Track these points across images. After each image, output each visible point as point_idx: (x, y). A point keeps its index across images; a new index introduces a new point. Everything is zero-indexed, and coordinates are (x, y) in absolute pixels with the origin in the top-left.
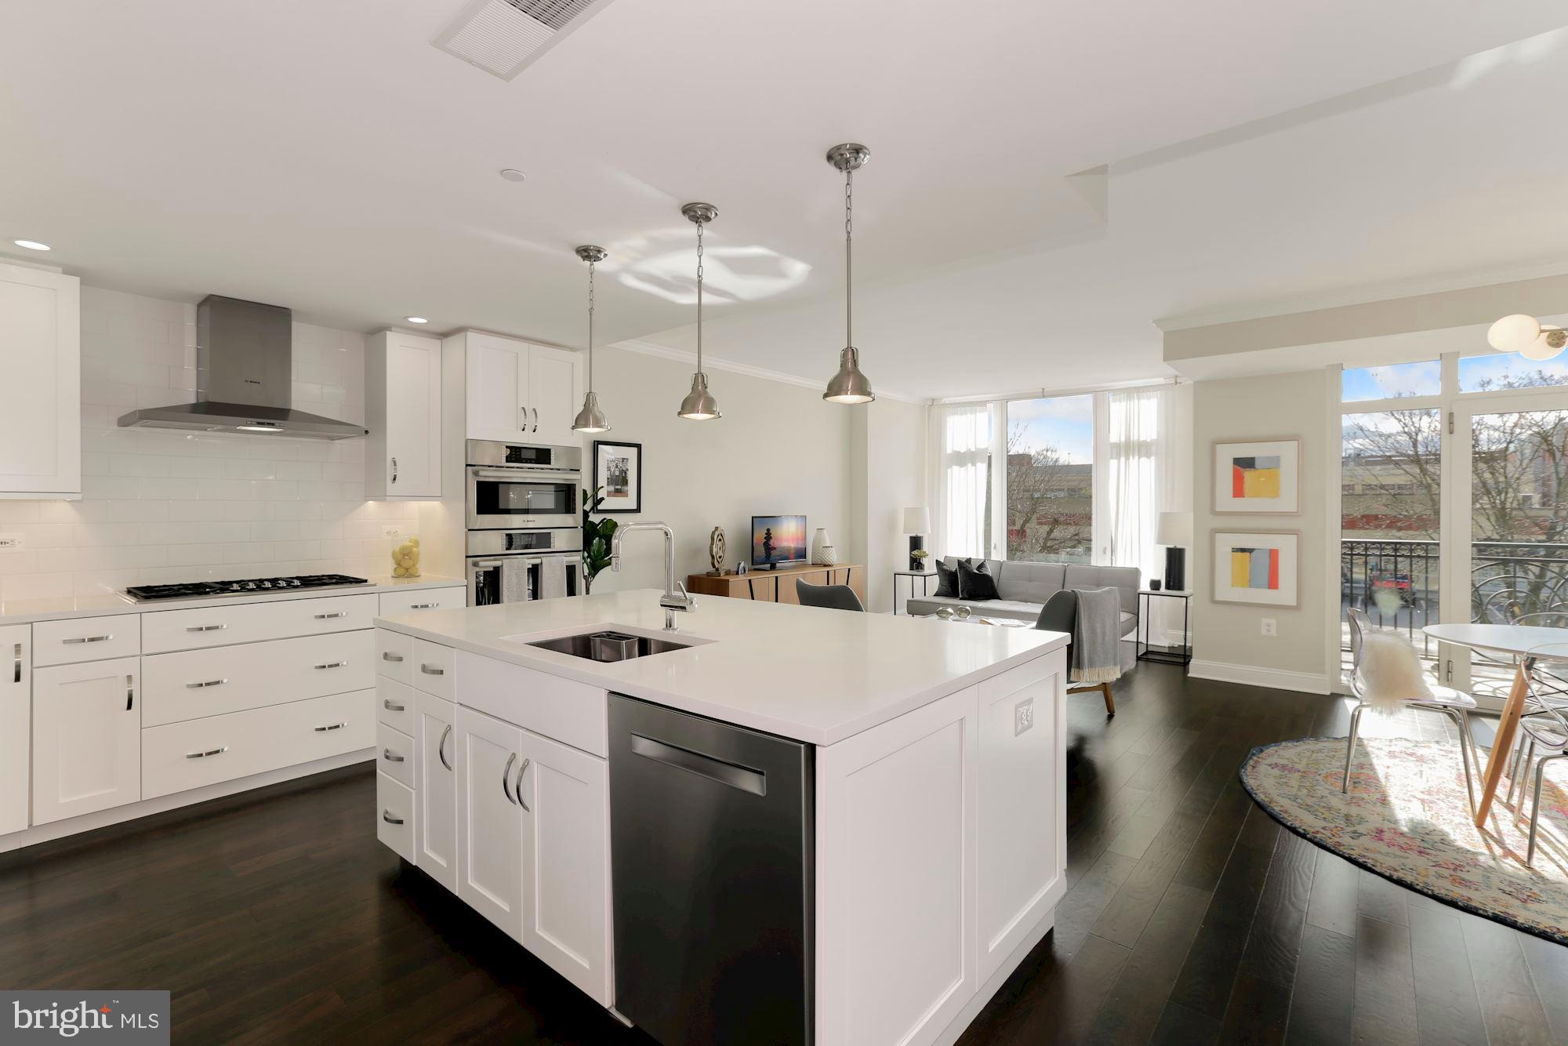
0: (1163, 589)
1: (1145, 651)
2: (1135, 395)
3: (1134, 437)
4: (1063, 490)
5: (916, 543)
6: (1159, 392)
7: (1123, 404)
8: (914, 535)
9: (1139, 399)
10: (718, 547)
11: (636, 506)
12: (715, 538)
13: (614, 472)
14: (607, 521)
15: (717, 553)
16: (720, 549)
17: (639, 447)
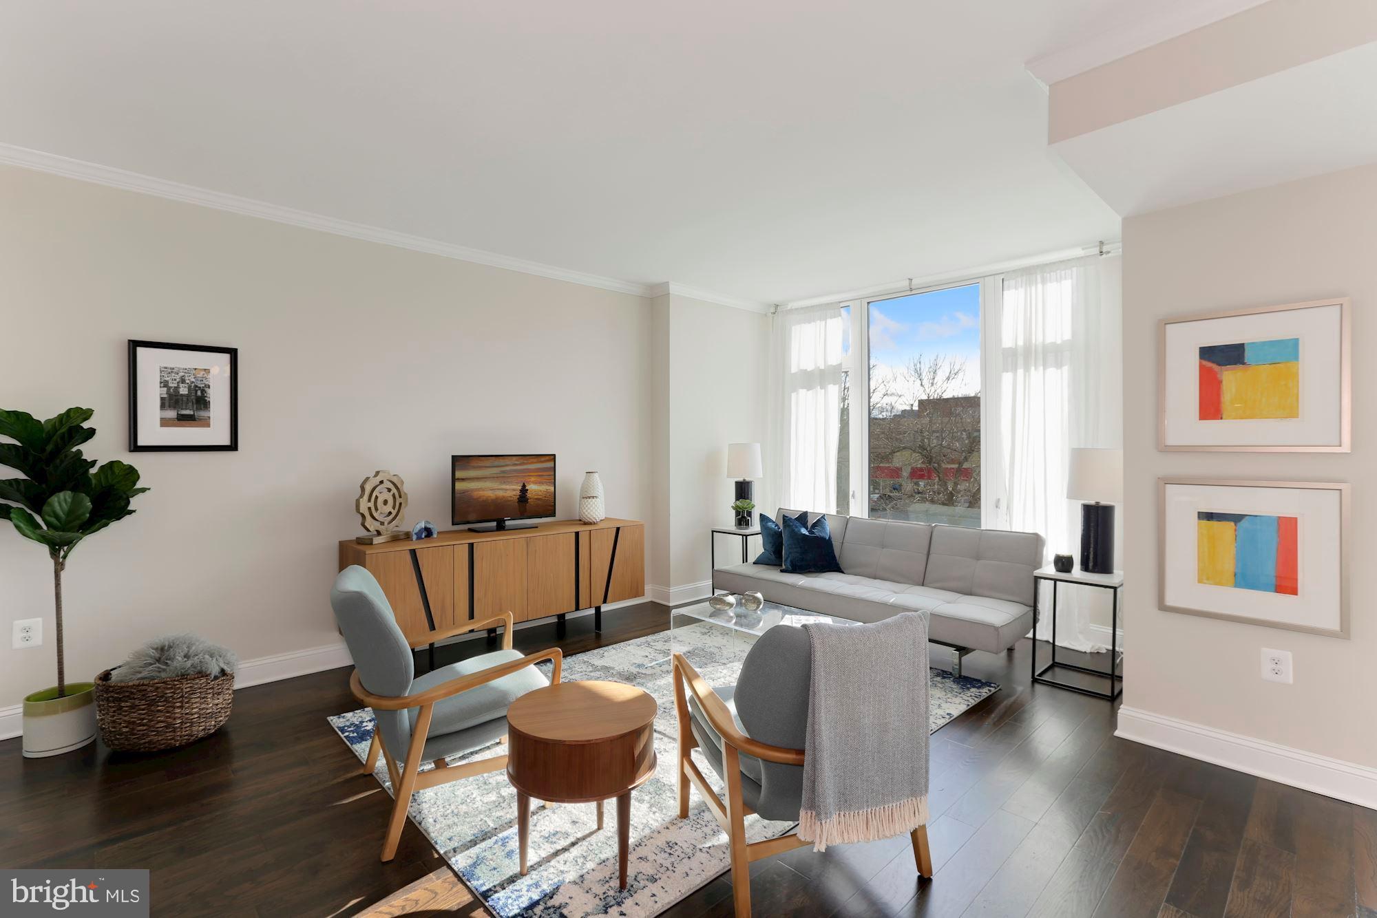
0: (1077, 572)
1: (1050, 663)
2: (1039, 277)
3: (1038, 339)
5: (743, 490)
6: (1074, 269)
7: (1021, 291)
8: (741, 479)
9: (1044, 282)
10: (380, 501)
11: (226, 441)
12: (368, 488)
13: (177, 388)
14: (112, 463)
15: (376, 509)
16: (385, 502)
17: (233, 353)
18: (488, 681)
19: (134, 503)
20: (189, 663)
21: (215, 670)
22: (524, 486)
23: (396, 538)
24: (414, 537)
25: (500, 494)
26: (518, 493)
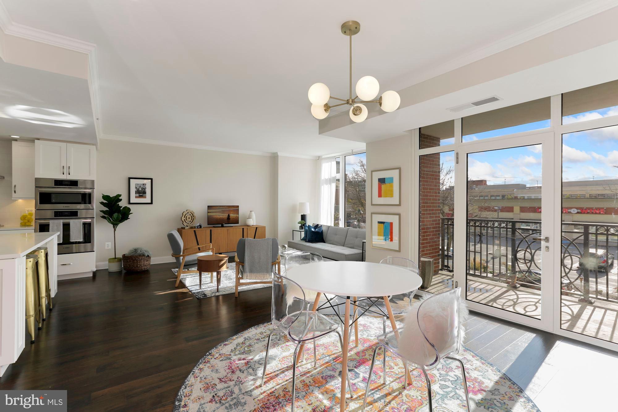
4: (499, 196)
5: (303, 217)
8: (303, 214)
10: (187, 218)
11: (150, 202)
12: (184, 214)
13: (139, 189)
14: (125, 207)
15: (186, 220)
16: (189, 218)
17: (152, 179)
18: (197, 253)
19: (130, 216)
20: (141, 252)
21: (147, 255)
22: (229, 215)
23: (192, 228)
24: (196, 228)
25: (221, 217)
26: (227, 217)
